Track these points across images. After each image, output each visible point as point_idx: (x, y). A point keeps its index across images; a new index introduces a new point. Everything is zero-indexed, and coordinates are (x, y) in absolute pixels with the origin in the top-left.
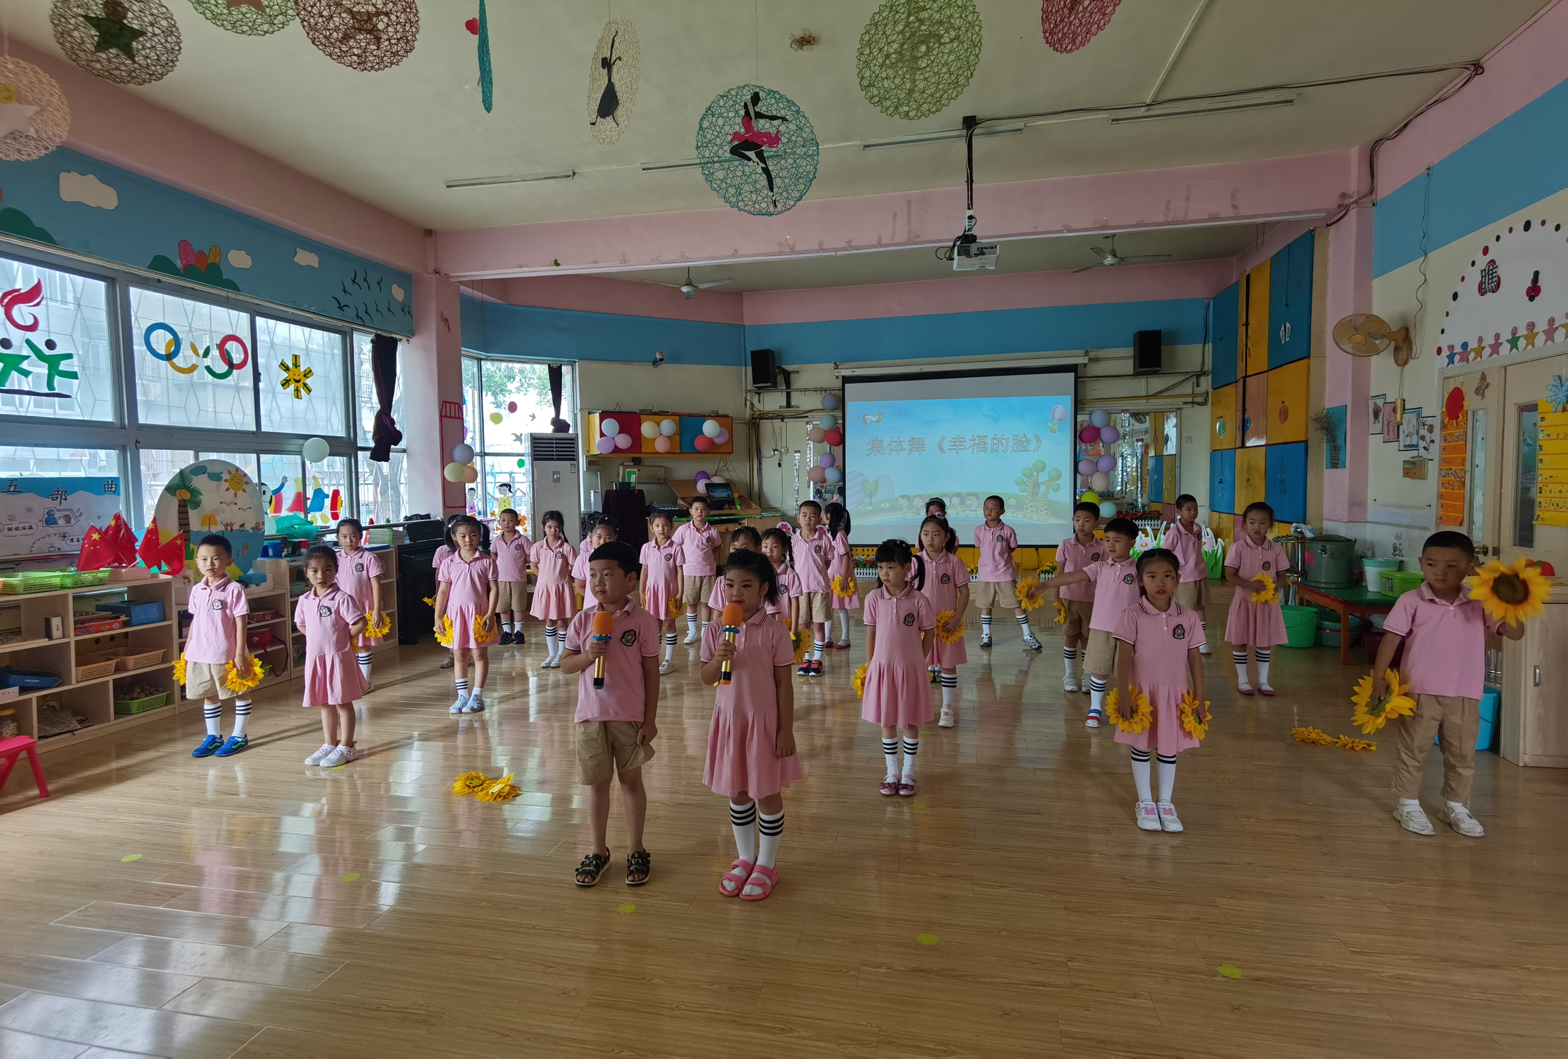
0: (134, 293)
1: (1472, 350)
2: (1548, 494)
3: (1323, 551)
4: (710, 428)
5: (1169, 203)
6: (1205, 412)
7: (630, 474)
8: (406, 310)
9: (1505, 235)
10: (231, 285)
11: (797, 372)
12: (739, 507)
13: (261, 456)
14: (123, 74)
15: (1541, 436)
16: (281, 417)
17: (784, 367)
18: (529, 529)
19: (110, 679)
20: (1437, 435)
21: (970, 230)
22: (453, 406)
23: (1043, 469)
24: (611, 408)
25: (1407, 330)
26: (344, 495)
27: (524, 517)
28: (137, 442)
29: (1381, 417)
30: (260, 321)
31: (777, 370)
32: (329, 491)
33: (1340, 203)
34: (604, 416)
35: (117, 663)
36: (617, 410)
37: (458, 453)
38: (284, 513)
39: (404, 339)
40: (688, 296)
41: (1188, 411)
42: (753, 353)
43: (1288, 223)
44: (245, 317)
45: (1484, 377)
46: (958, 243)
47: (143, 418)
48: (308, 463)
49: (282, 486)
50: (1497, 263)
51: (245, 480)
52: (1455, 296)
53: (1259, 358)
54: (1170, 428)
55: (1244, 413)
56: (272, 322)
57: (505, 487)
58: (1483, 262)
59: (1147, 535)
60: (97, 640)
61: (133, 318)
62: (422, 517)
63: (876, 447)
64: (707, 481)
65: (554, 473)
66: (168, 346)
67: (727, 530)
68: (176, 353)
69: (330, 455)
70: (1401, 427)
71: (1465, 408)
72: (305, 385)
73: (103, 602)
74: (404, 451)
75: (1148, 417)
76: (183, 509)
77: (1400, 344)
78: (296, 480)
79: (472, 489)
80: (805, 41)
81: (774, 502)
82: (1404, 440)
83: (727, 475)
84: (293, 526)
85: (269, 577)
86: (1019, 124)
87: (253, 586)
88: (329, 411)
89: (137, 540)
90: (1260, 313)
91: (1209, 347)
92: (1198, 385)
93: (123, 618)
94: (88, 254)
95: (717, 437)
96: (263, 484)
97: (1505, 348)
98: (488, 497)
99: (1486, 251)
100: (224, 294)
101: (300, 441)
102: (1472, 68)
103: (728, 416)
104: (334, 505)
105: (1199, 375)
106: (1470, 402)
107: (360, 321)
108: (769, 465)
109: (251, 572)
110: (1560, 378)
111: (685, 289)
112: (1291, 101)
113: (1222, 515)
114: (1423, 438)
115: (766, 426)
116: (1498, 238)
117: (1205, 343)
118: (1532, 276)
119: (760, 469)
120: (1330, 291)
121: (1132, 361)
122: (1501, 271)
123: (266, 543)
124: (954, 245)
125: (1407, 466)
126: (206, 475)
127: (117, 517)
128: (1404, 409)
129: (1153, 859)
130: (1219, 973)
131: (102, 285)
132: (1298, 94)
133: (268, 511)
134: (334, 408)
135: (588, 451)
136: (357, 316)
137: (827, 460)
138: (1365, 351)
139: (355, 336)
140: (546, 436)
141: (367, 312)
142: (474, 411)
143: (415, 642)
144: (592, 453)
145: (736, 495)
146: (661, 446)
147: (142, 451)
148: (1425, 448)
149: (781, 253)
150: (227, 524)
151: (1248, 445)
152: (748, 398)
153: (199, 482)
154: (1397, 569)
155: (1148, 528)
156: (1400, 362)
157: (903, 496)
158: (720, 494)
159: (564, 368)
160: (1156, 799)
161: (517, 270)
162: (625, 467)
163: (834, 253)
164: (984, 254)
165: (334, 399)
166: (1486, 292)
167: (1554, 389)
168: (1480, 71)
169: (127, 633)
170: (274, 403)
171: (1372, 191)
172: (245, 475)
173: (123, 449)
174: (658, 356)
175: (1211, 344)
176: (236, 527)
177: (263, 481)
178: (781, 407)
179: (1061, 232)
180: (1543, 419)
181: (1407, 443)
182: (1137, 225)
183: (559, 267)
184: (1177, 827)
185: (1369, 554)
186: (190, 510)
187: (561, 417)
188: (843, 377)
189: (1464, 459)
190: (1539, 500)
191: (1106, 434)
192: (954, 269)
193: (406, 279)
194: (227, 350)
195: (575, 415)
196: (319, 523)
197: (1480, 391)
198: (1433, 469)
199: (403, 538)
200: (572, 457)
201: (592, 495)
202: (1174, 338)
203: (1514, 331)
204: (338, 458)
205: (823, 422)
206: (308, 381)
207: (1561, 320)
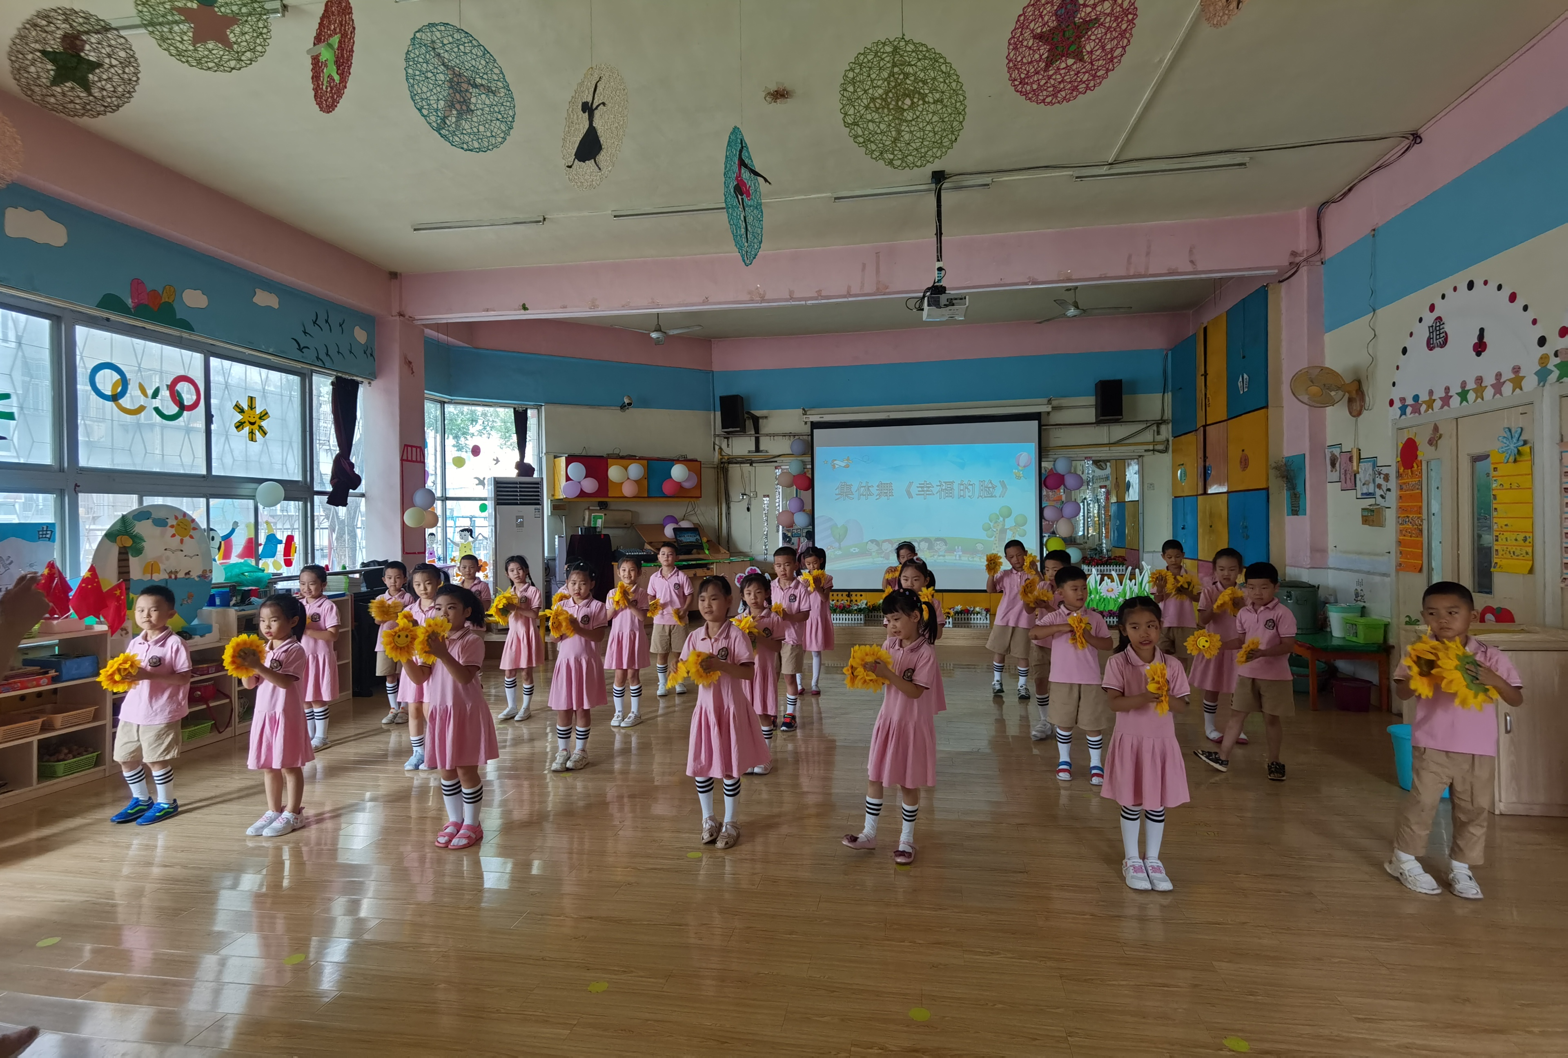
0: (81, 332)
1: (1424, 402)
2: (1504, 542)
3: (1288, 597)
4: (678, 472)
5: (1130, 257)
6: (1166, 459)
7: (596, 518)
8: (368, 352)
9: (1449, 293)
10: (186, 325)
11: (766, 417)
12: (707, 552)
13: (211, 500)
14: (78, 107)
15: (1494, 486)
16: (234, 460)
17: (752, 412)
18: (490, 574)
19: (35, 739)
20: (1393, 483)
21: (939, 281)
22: (414, 449)
23: (1009, 515)
24: (577, 451)
25: (1359, 382)
26: (298, 541)
27: (485, 563)
28: (76, 485)
29: (1338, 465)
30: (214, 362)
31: (746, 416)
32: (282, 536)
33: (1292, 260)
34: (570, 460)
35: (43, 721)
36: (584, 454)
37: (419, 497)
38: (234, 559)
39: (366, 382)
40: (657, 342)
41: (1149, 458)
42: (722, 398)
43: (1241, 279)
44: (198, 357)
45: (1436, 429)
46: (928, 294)
47: (84, 460)
48: (260, 507)
49: (233, 531)
50: (1444, 320)
51: (193, 525)
52: (1405, 351)
53: (1218, 408)
54: (1132, 474)
55: (1205, 461)
56: (227, 363)
57: (466, 533)
58: (1430, 318)
59: (1113, 581)
60: (23, 698)
61: (78, 358)
62: (379, 563)
63: (845, 492)
64: (675, 526)
65: (518, 518)
66: (115, 386)
67: (695, 575)
68: (123, 393)
69: (285, 499)
70: (1358, 476)
71: (1419, 458)
72: (260, 427)
73: (31, 656)
74: (363, 495)
75: (1108, 464)
76: (123, 557)
77: (1354, 395)
78: (247, 526)
79: (432, 534)
80: (779, 95)
81: (743, 546)
82: (1361, 489)
83: (695, 519)
84: (243, 574)
85: (215, 628)
86: (986, 179)
87: (197, 638)
88: (285, 454)
89: (71, 590)
90: (1218, 364)
91: (1169, 396)
92: (1158, 433)
93: (53, 673)
94: (33, 290)
95: (687, 480)
96: (212, 530)
97: (1455, 401)
98: (448, 541)
99: (1432, 308)
100: (177, 333)
101: (253, 486)
102: (1411, 138)
103: (696, 461)
104: (287, 552)
105: (1159, 423)
106: (1424, 452)
107: (320, 364)
108: (738, 509)
109: (195, 622)
110: (1510, 431)
111: (654, 335)
112: (1244, 164)
114: (1379, 486)
115: (735, 471)
116: (1443, 297)
117: (1164, 393)
118: (1478, 333)
119: (728, 514)
120: (1284, 344)
121: (1094, 410)
122: (1447, 328)
123: (213, 591)
124: (924, 297)
125: (1366, 514)
126: (150, 521)
127: (51, 566)
128: (1360, 459)
129: (1142, 919)
130: (1226, 1047)
131: (46, 323)
132: (1251, 158)
133: (217, 558)
134: (290, 451)
135: (553, 495)
136: (318, 358)
137: (795, 505)
138: (1321, 402)
139: (314, 378)
140: (508, 481)
141: (327, 354)
142: (435, 455)
143: (370, 695)
144: (557, 497)
145: (705, 540)
146: (628, 490)
147: (80, 494)
148: (1382, 497)
149: (752, 301)
150: (171, 572)
151: (1210, 491)
152: (717, 442)
153: (143, 528)
154: (1359, 614)
155: (1113, 573)
156: (1355, 413)
157: (872, 541)
158: (688, 538)
159: (529, 412)
160: (1143, 856)
161: (484, 313)
162: (591, 511)
163: (803, 303)
164: (953, 305)
165: (291, 443)
166: (1434, 347)
167: (1505, 440)
168: (1418, 140)
169: (56, 689)
170: (227, 446)
171: (1320, 249)
172: (193, 520)
173: (61, 493)
174: (626, 401)
175: (1170, 394)
176: (181, 575)
177: (211, 527)
178: (749, 452)
179: (1026, 284)
180: (1495, 469)
181: (1365, 491)
182: (1100, 278)
183: (527, 312)
184: (1166, 885)
185: (1332, 599)
186: (131, 558)
187: (526, 461)
188: (812, 422)
189: (1421, 507)
190: (1496, 547)
191: (1069, 481)
192: (924, 319)
193: (369, 321)
194: (178, 392)
195: (540, 459)
196: (271, 570)
197: (1433, 442)
198: (1391, 516)
199: (359, 585)
200: (537, 501)
201: (557, 540)
202: (1135, 388)
203: (1464, 384)
204: (292, 502)
205: (792, 467)
206: (264, 424)
207: (1508, 375)
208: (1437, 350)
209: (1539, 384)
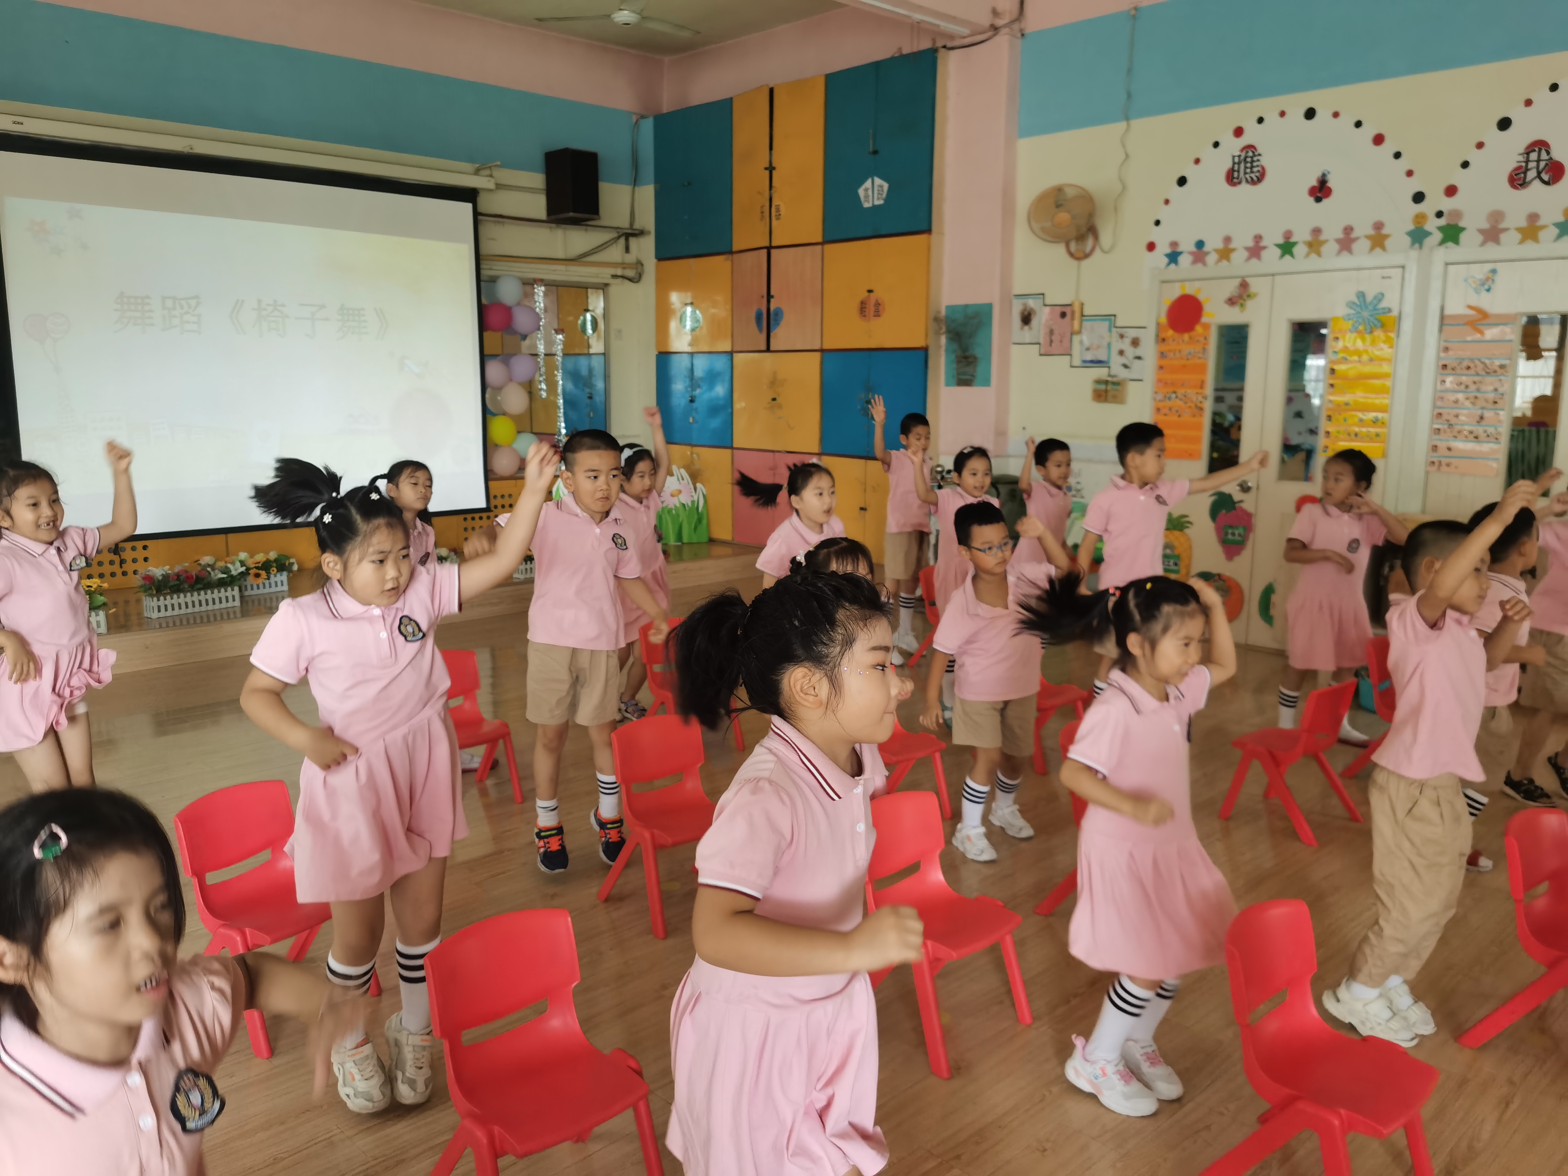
1: (1214, 250)
6: (639, 292)
9: (1272, 118)
20: (1147, 350)
29: (1035, 322)
33: (991, 21)
41: (619, 289)
45: (1243, 285)
50: (1260, 150)
52: (1182, 181)
53: (801, 223)
55: (769, 302)
58: (1233, 147)
70: (1077, 338)
71: (1205, 319)
90: (802, 155)
92: (627, 249)
97: (1272, 253)
99: (1239, 132)
106: (1216, 313)
110: (1360, 296)
113: (696, 449)
114: (1121, 353)
116: (1260, 120)
117: (634, 185)
118: (1317, 176)
121: (543, 197)
122: (1265, 161)
125: (1101, 387)
128: (1083, 316)
148: (1125, 366)
151: (777, 348)
156: (1076, 255)
166: (1240, 183)
167: (1353, 307)
171: (1020, 17)
175: (649, 187)
181: (1088, 359)
189: (1204, 381)
190: (1326, 428)
191: (520, 320)
197: (1237, 301)
203: (1288, 235)
207: (1363, 229)
208: (1244, 187)
209: (1413, 244)
